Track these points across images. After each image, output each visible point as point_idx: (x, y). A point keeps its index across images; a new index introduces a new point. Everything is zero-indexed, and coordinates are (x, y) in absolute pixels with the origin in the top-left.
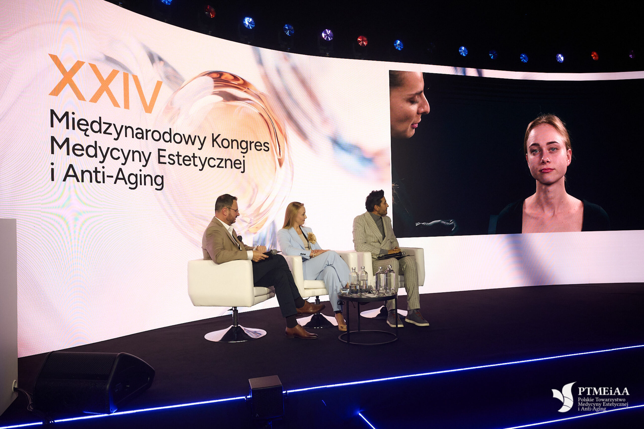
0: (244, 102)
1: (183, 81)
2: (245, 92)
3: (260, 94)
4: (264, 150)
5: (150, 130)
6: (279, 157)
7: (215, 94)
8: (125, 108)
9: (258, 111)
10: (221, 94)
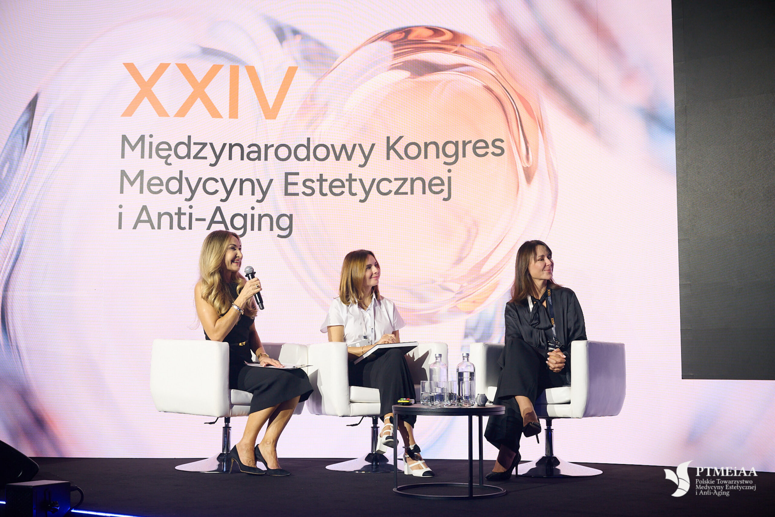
0: (454, 71)
1: (336, 59)
2: (456, 52)
3: (486, 50)
4: (493, 153)
5: (272, 146)
6: (526, 164)
7: (394, 68)
8: (230, 117)
9: (480, 82)
10: (404, 66)
